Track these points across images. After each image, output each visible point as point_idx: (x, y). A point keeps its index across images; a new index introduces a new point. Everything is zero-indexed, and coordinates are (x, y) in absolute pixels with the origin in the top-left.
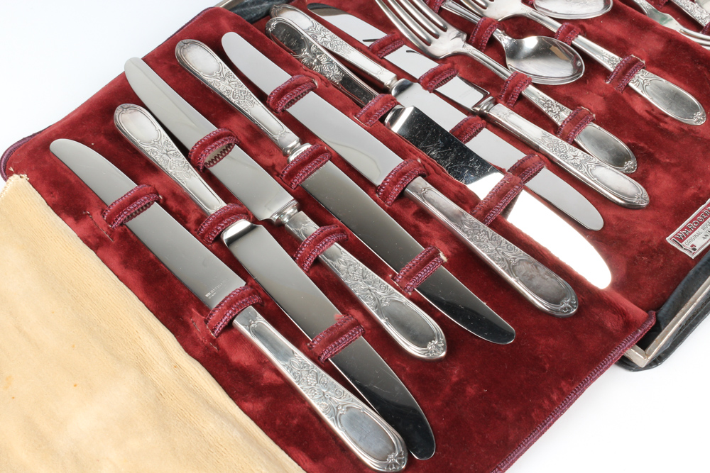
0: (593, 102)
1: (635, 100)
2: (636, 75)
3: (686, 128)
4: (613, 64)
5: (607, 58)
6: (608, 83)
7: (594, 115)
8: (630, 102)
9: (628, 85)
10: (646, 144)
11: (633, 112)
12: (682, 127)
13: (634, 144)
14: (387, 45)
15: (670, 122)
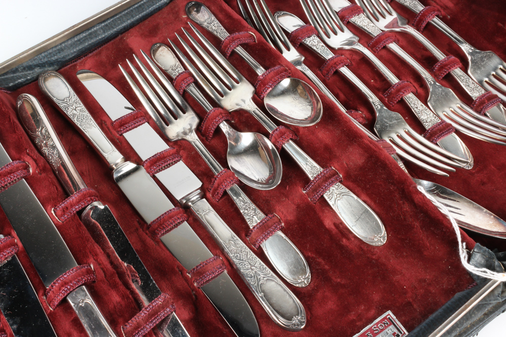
0: (286, 211)
1: (326, 211)
2: (332, 188)
3: (365, 248)
4: (313, 174)
5: (309, 167)
6: (304, 192)
7: (283, 224)
8: (321, 214)
9: (322, 197)
10: (324, 260)
11: (321, 224)
12: (362, 246)
13: (313, 258)
14: (128, 123)
15: (353, 239)
